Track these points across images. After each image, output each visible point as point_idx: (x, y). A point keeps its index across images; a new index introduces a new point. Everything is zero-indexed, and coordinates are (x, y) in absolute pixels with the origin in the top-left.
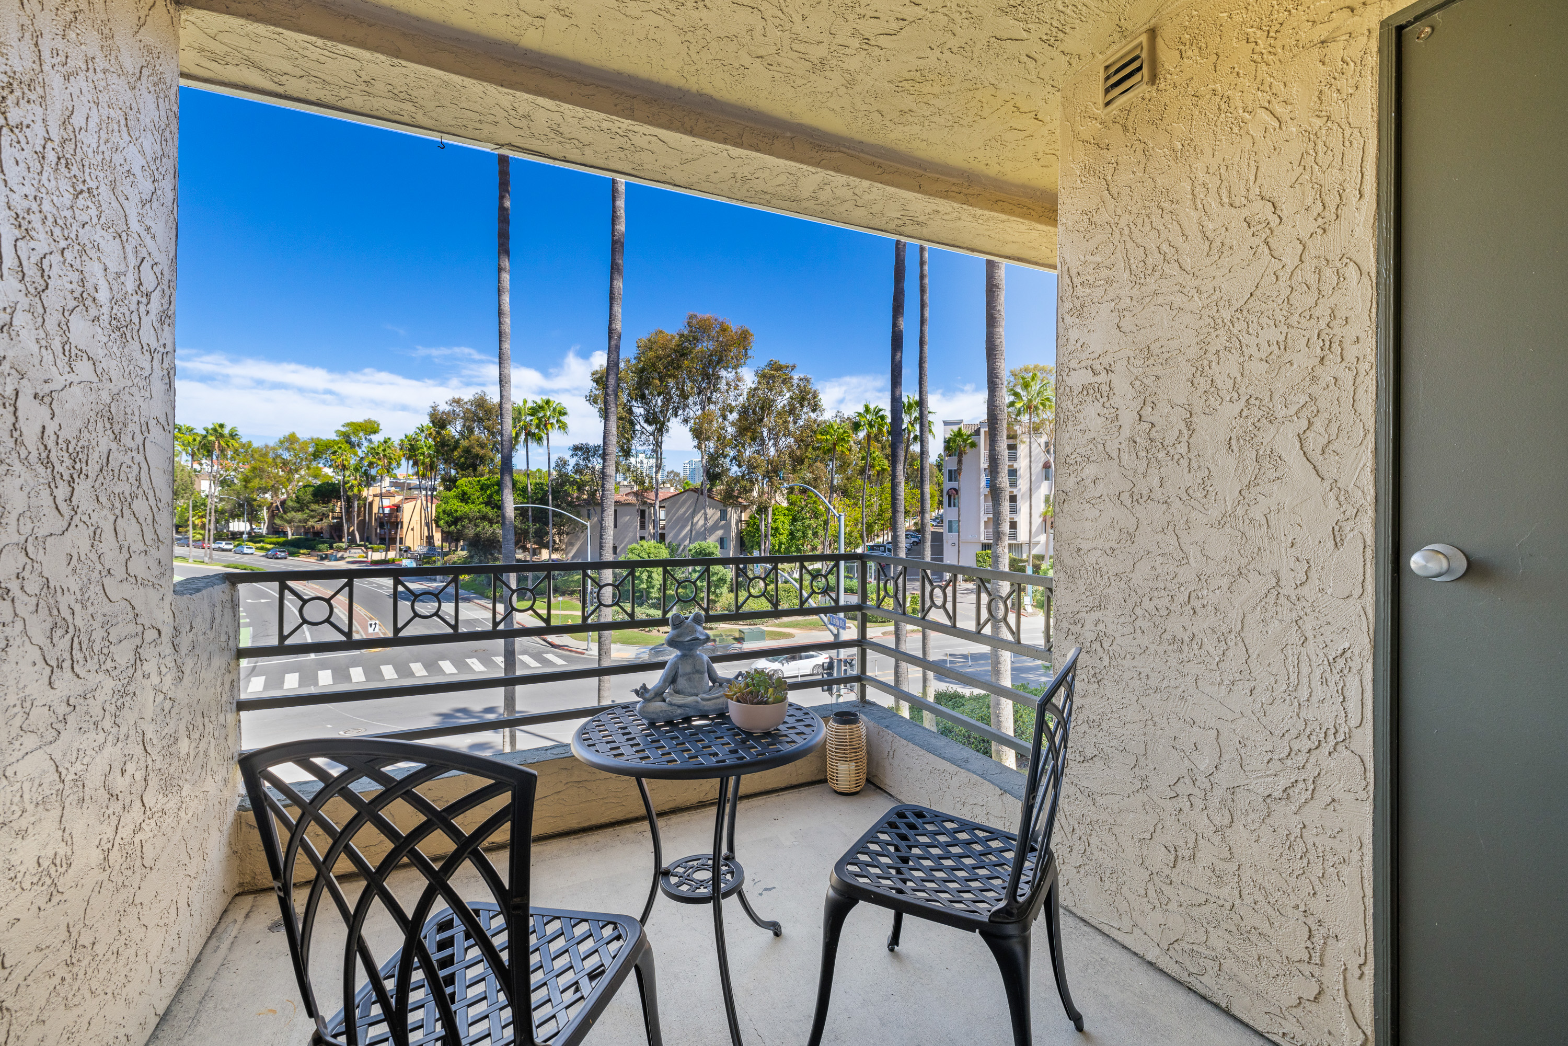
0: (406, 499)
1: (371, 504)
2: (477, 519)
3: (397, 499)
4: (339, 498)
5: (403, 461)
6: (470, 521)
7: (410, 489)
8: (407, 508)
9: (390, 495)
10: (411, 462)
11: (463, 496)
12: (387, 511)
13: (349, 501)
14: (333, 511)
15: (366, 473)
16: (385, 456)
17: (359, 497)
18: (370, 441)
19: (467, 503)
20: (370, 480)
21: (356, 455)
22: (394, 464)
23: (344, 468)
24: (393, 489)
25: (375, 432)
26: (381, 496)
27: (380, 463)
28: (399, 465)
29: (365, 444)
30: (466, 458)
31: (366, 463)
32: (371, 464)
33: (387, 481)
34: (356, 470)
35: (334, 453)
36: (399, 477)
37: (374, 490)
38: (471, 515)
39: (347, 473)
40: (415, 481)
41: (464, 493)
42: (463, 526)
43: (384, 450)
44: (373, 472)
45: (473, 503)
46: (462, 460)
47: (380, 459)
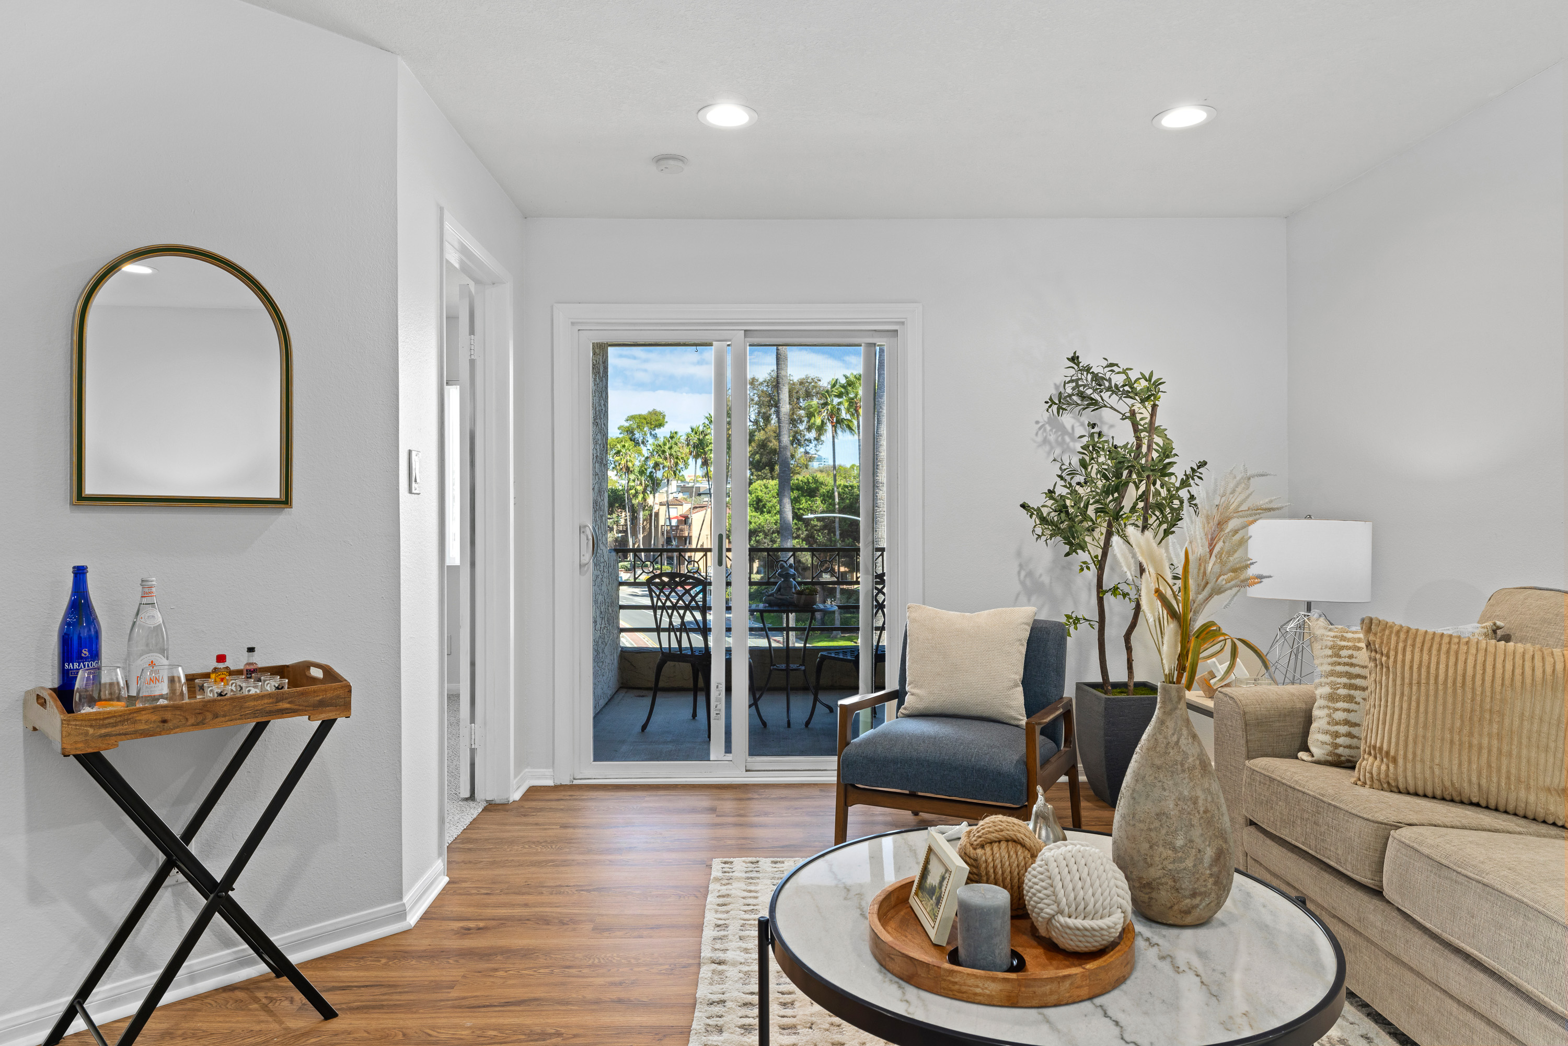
0: (695, 508)
1: (657, 514)
2: (773, 533)
3: (685, 509)
4: (623, 508)
5: (691, 461)
6: (766, 535)
7: (700, 495)
8: (697, 518)
9: (678, 503)
10: (700, 461)
11: (757, 503)
12: (674, 522)
13: (634, 511)
14: (617, 523)
15: (651, 477)
16: (671, 455)
17: (644, 505)
18: (655, 437)
19: (762, 512)
20: (654, 485)
21: (640, 454)
22: (681, 465)
23: (628, 470)
24: (680, 496)
25: (660, 425)
26: (668, 504)
27: (667, 464)
28: (686, 465)
29: (651, 440)
30: (761, 455)
31: (651, 463)
32: (657, 465)
33: (674, 485)
34: (642, 472)
35: (618, 453)
36: (688, 480)
37: (661, 497)
38: (766, 528)
39: (632, 477)
40: (704, 485)
41: (759, 500)
42: (758, 542)
43: (670, 448)
44: (659, 474)
45: (769, 512)
46: (757, 457)
47: (666, 459)
